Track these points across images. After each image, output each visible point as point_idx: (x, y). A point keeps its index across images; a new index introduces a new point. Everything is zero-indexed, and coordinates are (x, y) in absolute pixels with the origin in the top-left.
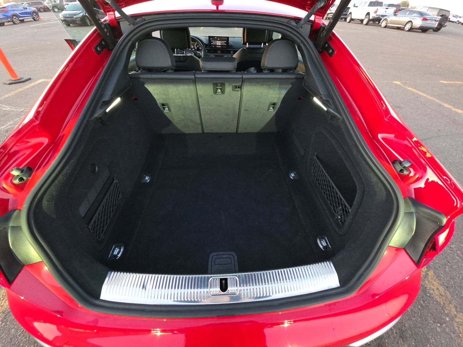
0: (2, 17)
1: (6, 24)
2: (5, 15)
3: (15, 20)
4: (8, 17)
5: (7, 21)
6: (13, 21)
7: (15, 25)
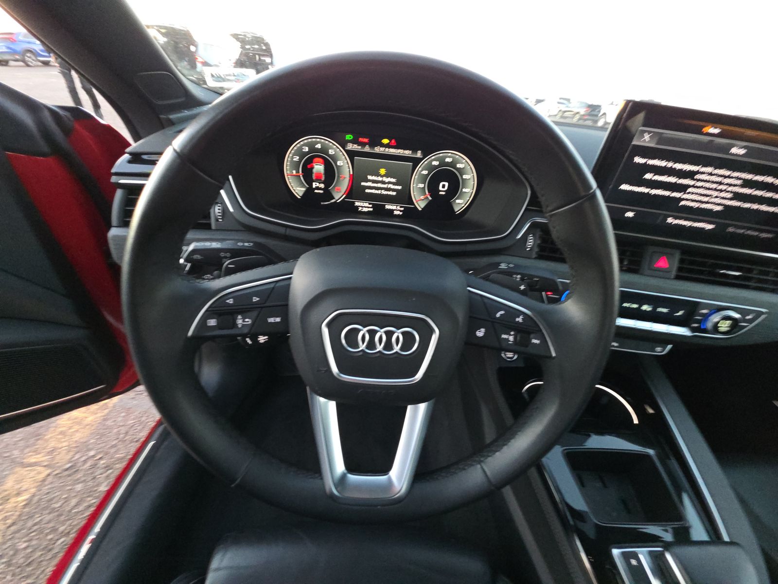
0: (5, 50)
1: (12, 63)
2: (10, 48)
3: (29, 58)
4: (15, 52)
5: (14, 58)
6: (24, 61)
7: (29, 68)
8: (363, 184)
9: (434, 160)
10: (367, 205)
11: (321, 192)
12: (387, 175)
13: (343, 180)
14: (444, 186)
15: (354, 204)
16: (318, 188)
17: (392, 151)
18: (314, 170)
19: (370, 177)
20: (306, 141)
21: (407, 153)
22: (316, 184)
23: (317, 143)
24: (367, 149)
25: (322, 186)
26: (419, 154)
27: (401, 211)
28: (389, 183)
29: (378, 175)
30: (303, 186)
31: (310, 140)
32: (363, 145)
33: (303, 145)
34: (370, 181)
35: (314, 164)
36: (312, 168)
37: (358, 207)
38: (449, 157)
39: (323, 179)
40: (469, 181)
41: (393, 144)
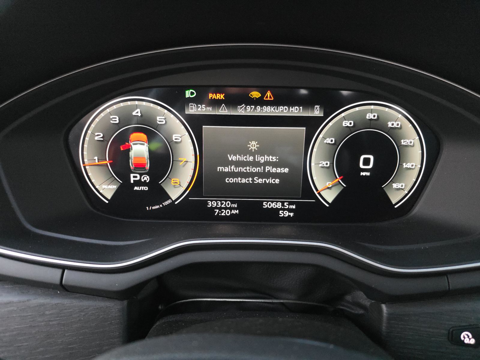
8: (220, 169)
9: (344, 118)
10: (229, 204)
11: (146, 188)
12: (261, 152)
13: (184, 166)
14: (366, 162)
15: (207, 204)
16: (138, 183)
17: (268, 111)
18: (132, 154)
19: (232, 158)
20: (115, 107)
21: (296, 111)
22: (134, 177)
23: (137, 107)
24: (223, 111)
25: (146, 178)
26: (317, 112)
27: (290, 210)
28: (267, 163)
29: (246, 151)
30: (113, 181)
31: (122, 104)
32: (216, 103)
33: (110, 114)
34: (232, 163)
35: (131, 144)
36: (128, 150)
37: (212, 209)
38: (372, 111)
39: (148, 167)
40: (410, 148)
41: (269, 99)
